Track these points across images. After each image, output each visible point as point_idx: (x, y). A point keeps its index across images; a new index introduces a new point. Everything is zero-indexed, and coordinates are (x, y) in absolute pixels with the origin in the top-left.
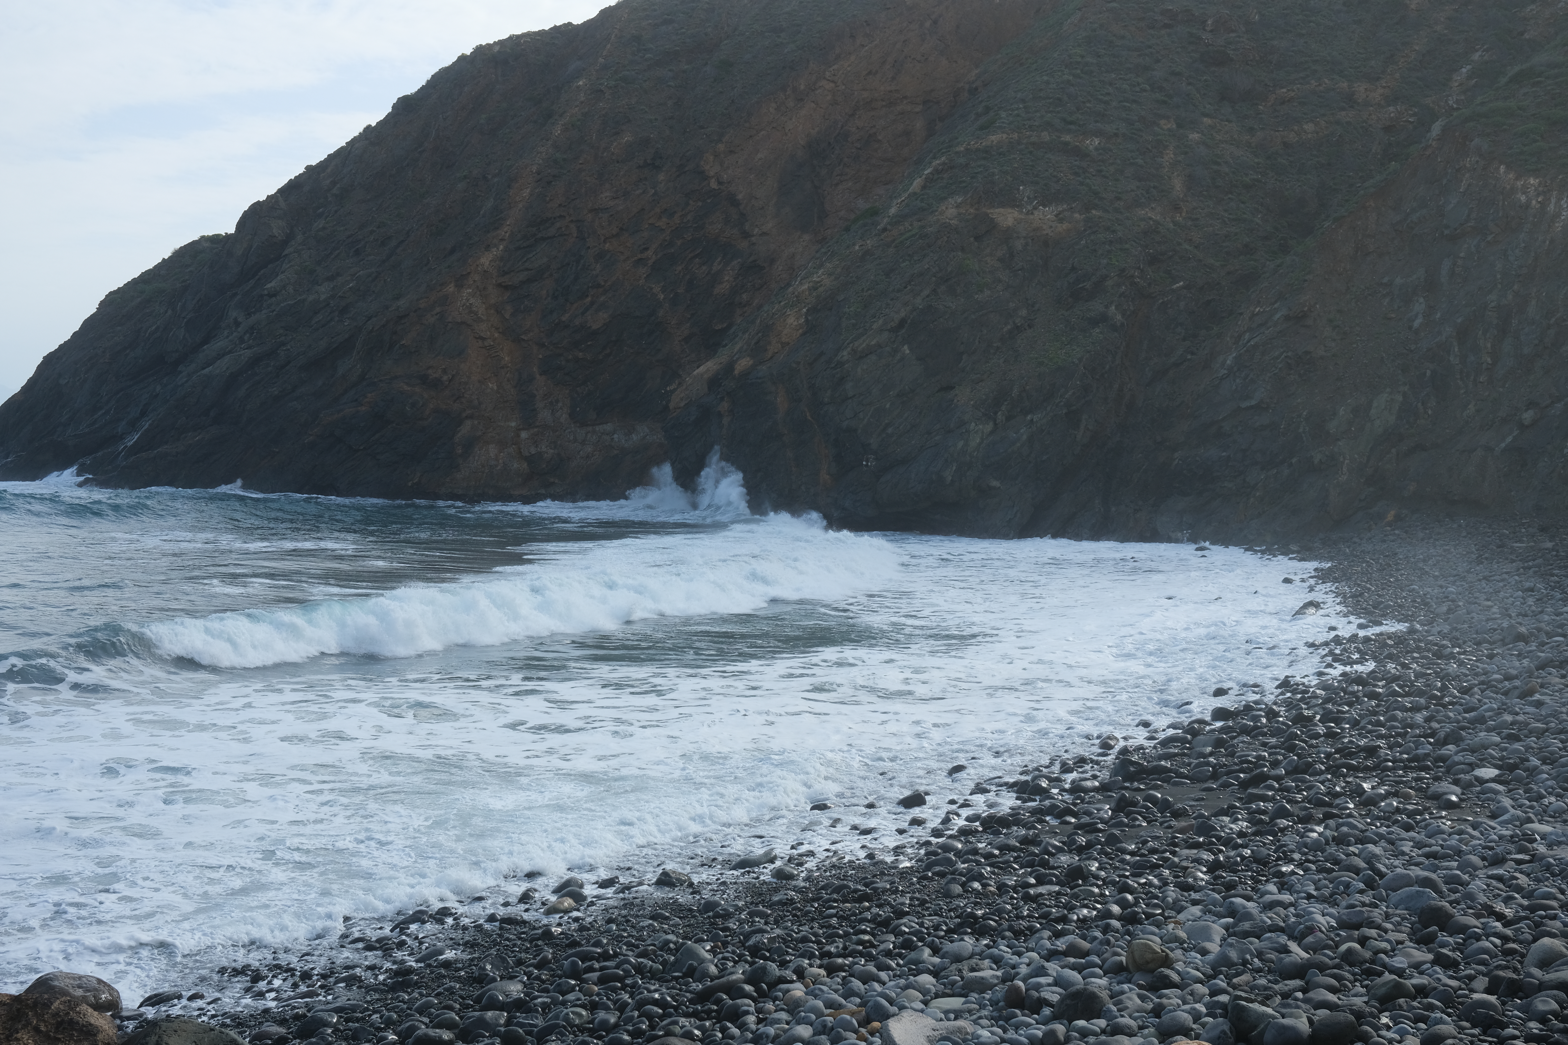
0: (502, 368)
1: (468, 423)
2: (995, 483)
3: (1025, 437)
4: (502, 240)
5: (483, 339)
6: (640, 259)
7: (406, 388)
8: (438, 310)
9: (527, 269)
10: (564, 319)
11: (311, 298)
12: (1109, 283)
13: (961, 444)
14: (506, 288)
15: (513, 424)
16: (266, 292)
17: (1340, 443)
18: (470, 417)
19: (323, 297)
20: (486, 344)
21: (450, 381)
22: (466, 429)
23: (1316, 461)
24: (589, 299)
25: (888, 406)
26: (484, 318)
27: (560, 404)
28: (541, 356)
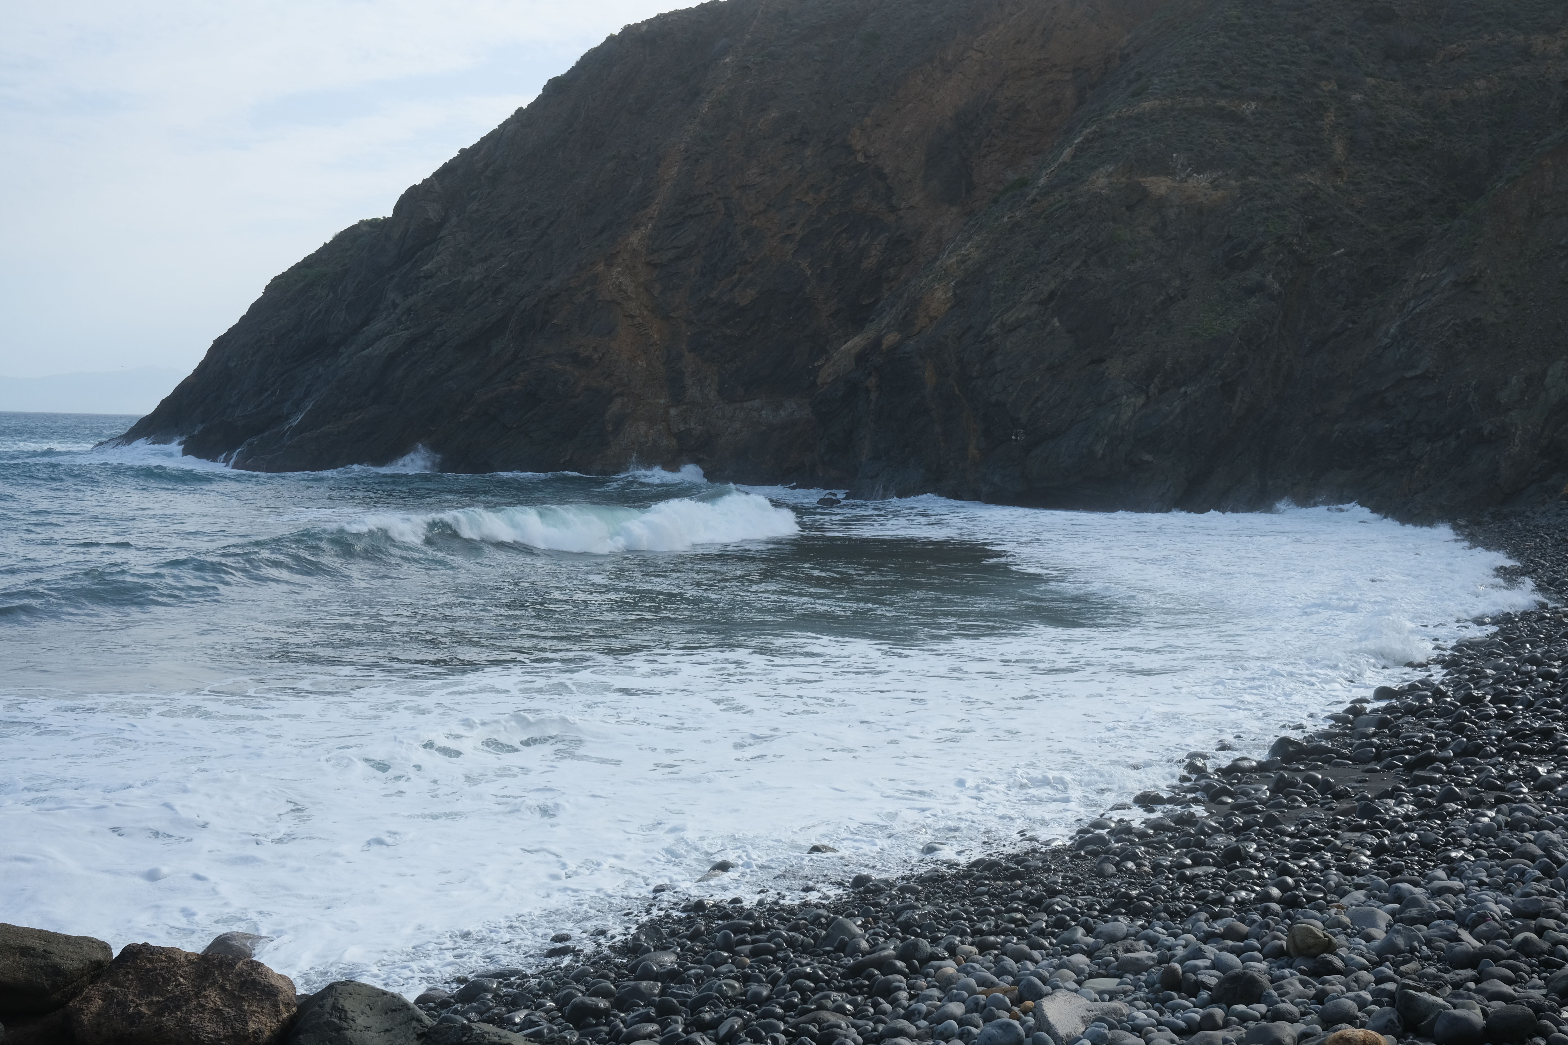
0: (652, 345)
1: (619, 400)
2: (1147, 457)
3: (1178, 410)
4: (651, 218)
5: (632, 317)
6: (788, 235)
7: (557, 366)
8: (588, 289)
9: (676, 247)
10: (712, 296)
11: (465, 279)
12: (1266, 251)
13: (1112, 417)
14: (655, 266)
15: (662, 401)
16: (422, 274)
17: (1512, 413)
18: (621, 394)
19: (477, 278)
20: (636, 322)
21: (600, 359)
22: (616, 406)
23: (1486, 432)
24: (737, 276)
25: (1037, 380)
26: (634, 296)
27: (708, 381)
28: (689, 334)
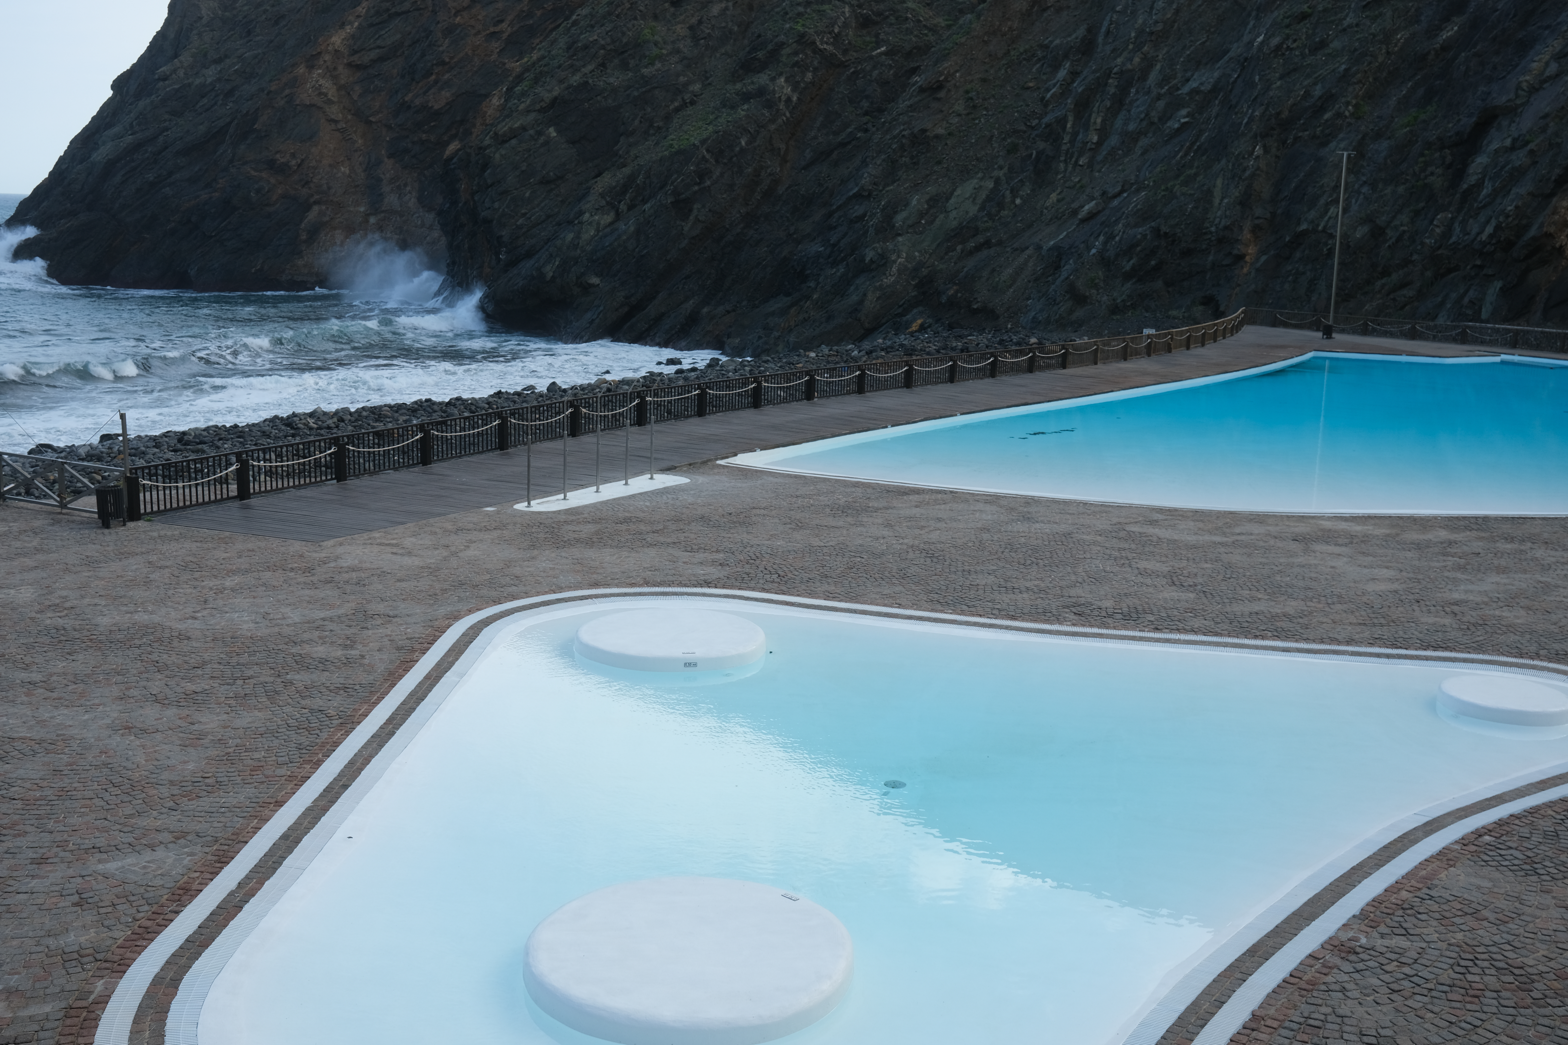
0: (356, 151)
1: (316, 208)
3: (632, 229)
4: (358, 16)
5: (336, 122)
6: (494, 33)
7: (253, 173)
8: (287, 92)
9: (379, 47)
10: (406, 99)
13: (570, 236)
14: (358, 67)
15: (362, 209)
16: (156, 77)
18: (317, 203)
19: (209, 80)
20: (339, 127)
21: (299, 166)
22: (313, 214)
24: (433, 77)
25: (527, 195)
26: (335, 99)
27: (408, 188)
28: (388, 139)
